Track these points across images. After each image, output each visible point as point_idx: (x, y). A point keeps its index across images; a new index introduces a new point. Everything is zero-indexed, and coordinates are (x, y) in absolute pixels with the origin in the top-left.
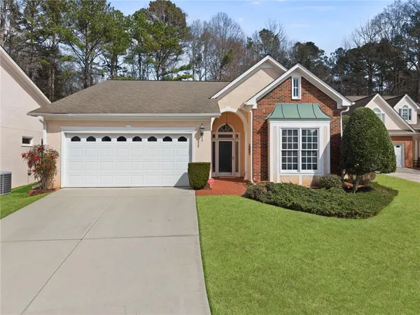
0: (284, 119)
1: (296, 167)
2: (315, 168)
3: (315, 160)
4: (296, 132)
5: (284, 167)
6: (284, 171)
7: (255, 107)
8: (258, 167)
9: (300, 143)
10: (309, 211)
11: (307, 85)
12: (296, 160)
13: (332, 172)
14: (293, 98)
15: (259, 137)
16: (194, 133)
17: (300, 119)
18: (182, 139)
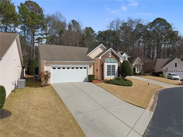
0: (108, 62)
1: (110, 75)
2: (114, 75)
3: (114, 73)
4: (110, 66)
5: (107, 75)
6: (107, 76)
7: (100, 59)
8: (101, 75)
9: (111, 69)
10: (122, 85)
11: (112, 53)
12: (110, 73)
13: (118, 76)
14: (109, 57)
15: (101, 67)
16: (88, 66)
17: (111, 62)
18: (85, 68)
